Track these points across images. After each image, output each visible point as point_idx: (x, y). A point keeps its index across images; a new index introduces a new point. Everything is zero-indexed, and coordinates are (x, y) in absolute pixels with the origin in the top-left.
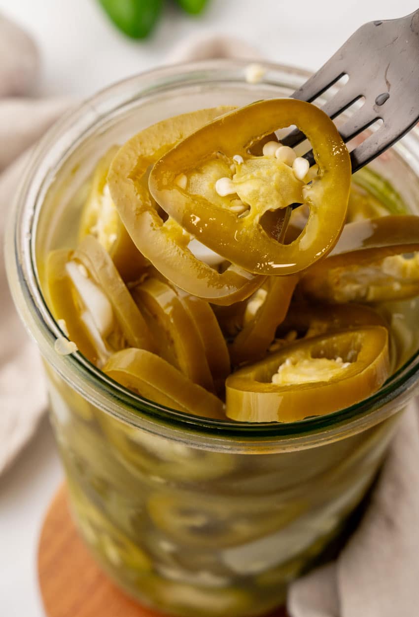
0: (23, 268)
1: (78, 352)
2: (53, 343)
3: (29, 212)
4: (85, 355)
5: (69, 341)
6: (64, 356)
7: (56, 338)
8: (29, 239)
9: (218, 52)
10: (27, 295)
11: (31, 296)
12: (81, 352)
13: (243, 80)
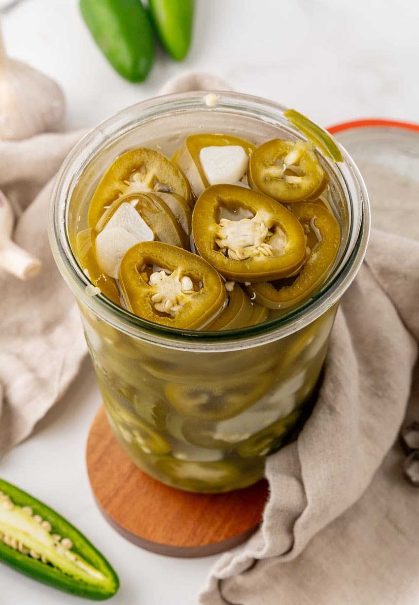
0: (62, 242)
1: (101, 293)
2: (85, 289)
3: (62, 205)
4: (106, 296)
5: (95, 287)
6: (93, 297)
7: (86, 285)
8: (64, 222)
9: (195, 86)
10: (65, 259)
11: (68, 260)
12: (103, 293)
13: (204, 105)
